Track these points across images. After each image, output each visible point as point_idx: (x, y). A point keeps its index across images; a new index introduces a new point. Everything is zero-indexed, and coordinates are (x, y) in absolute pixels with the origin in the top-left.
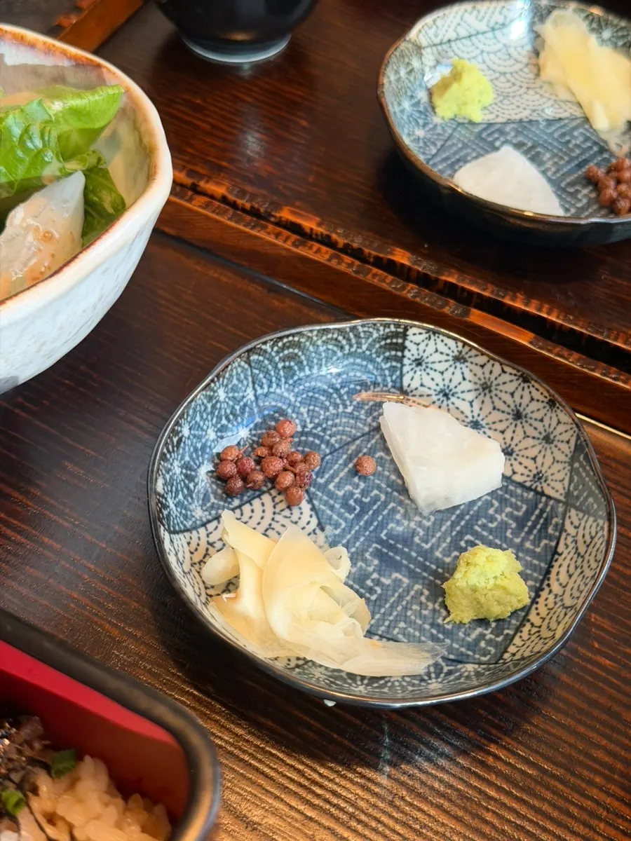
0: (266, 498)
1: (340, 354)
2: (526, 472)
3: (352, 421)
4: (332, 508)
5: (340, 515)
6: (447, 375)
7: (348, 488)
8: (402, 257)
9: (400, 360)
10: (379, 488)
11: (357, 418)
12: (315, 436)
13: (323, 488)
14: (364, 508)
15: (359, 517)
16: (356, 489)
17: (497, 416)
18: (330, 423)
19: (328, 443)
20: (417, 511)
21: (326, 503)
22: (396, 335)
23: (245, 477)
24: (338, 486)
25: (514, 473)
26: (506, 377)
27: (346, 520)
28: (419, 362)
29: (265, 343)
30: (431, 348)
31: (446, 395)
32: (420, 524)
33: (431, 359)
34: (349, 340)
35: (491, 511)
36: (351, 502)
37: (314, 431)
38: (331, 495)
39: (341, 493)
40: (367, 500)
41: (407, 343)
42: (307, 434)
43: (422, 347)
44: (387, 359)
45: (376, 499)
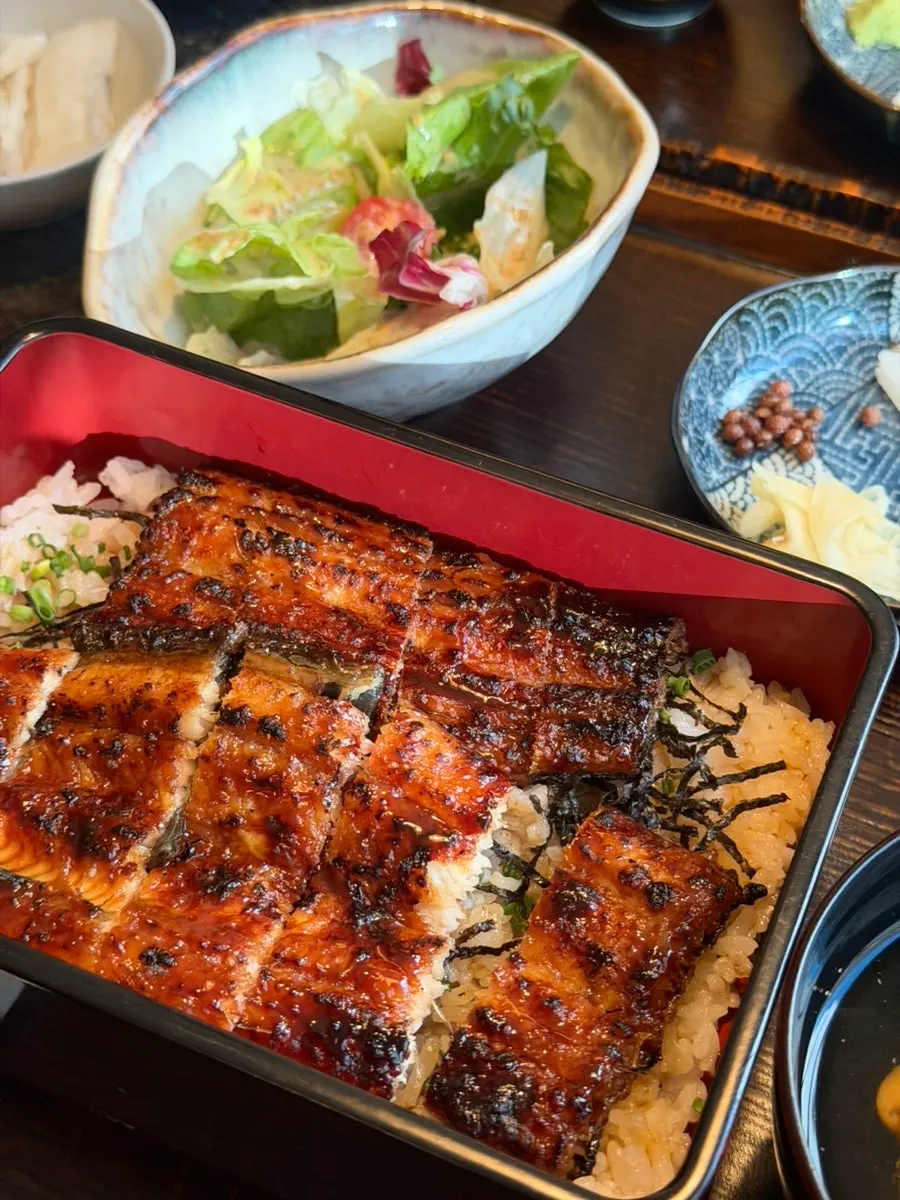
0: (776, 457)
1: (824, 309)
3: (844, 378)
4: (844, 461)
5: (855, 467)
7: (855, 441)
8: (852, 189)
9: (887, 308)
10: (886, 437)
11: (848, 374)
12: (811, 395)
13: (830, 442)
14: (877, 459)
15: (873, 467)
16: (864, 441)
18: (821, 381)
19: (824, 400)
21: (837, 457)
22: (882, 283)
23: (754, 438)
24: (846, 440)
27: (860, 471)
29: (753, 302)
34: (833, 294)
36: (862, 454)
37: (807, 391)
38: (841, 449)
39: (849, 447)
40: (876, 451)
41: (895, 292)
42: (803, 393)
44: (873, 310)
45: (886, 450)
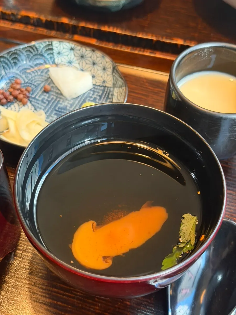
0: (16, 104)
1: (32, 55)
2: (100, 81)
3: (41, 77)
4: (38, 104)
5: (41, 105)
6: (69, 56)
7: (43, 97)
9: (52, 54)
10: (53, 95)
11: (42, 76)
12: (29, 83)
13: (34, 98)
14: (49, 102)
15: (48, 105)
16: (46, 96)
17: (88, 66)
18: (33, 79)
19: (34, 85)
20: (67, 99)
21: (36, 103)
22: (49, 45)
23: (6, 98)
24: (40, 97)
25: (96, 82)
26: (88, 52)
27: (44, 106)
28: (59, 53)
29: (5, 54)
30: (62, 48)
31: (70, 63)
32: (68, 103)
33: (63, 52)
34: (34, 50)
35: (91, 95)
36: (45, 101)
37: (29, 82)
38: (37, 100)
39: (40, 99)
40: (49, 99)
41: (54, 48)
42: (26, 83)
43: (59, 48)
44: (48, 54)
45: (52, 99)
